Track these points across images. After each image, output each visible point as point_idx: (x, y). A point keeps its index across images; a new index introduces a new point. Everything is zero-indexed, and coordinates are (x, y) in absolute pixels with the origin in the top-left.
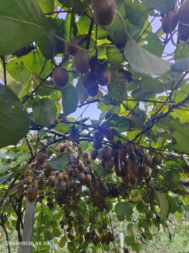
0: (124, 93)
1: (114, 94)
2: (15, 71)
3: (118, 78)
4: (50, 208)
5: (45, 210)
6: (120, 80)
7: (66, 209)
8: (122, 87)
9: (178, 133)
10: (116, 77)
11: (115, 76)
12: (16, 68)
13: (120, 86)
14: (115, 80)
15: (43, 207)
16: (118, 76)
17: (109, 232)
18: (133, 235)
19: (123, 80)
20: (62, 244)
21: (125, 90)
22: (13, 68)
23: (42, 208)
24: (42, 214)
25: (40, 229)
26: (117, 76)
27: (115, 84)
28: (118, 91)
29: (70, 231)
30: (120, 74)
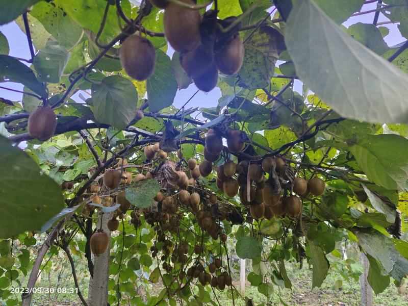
0: (268, 76)
1: (248, 75)
2: (52, 20)
3: (258, 46)
4: (136, 227)
5: (128, 228)
6: (262, 49)
7: (160, 229)
8: (265, 64)
9: (361, 149)
10: (254, 42)
11: (252, 42)
12: (52, 13)
13: (261, 61)
14: (250, 49)
15: (124, 224)
16: (259, 40)
17: (225, 272)
18: (260, 273)
19: (268, 49)
20: (154, 278)
21: (271, 69)
22: (47, 13)
23: (124, 227)
24: (124, 233)
25: (121, 255)
26: (257, 41)
27: (252, 57)
28: (256, 70)
29: (166, 260)
30: (263, 37)
